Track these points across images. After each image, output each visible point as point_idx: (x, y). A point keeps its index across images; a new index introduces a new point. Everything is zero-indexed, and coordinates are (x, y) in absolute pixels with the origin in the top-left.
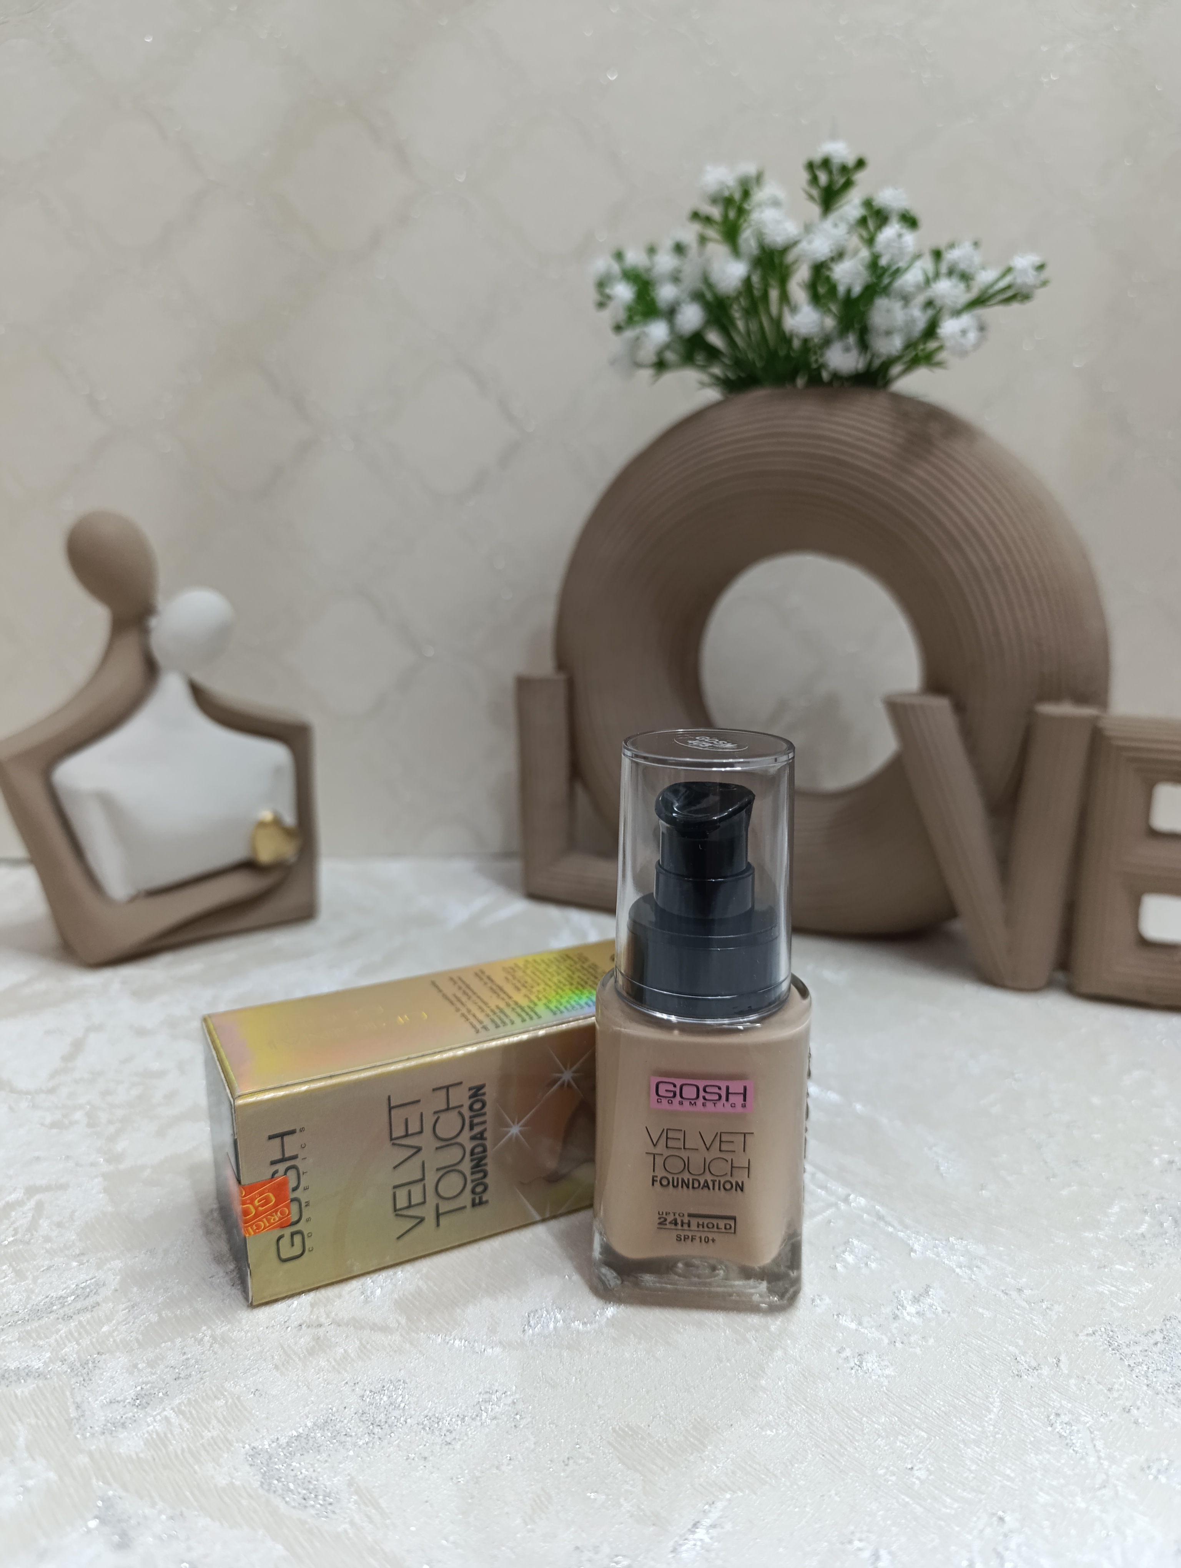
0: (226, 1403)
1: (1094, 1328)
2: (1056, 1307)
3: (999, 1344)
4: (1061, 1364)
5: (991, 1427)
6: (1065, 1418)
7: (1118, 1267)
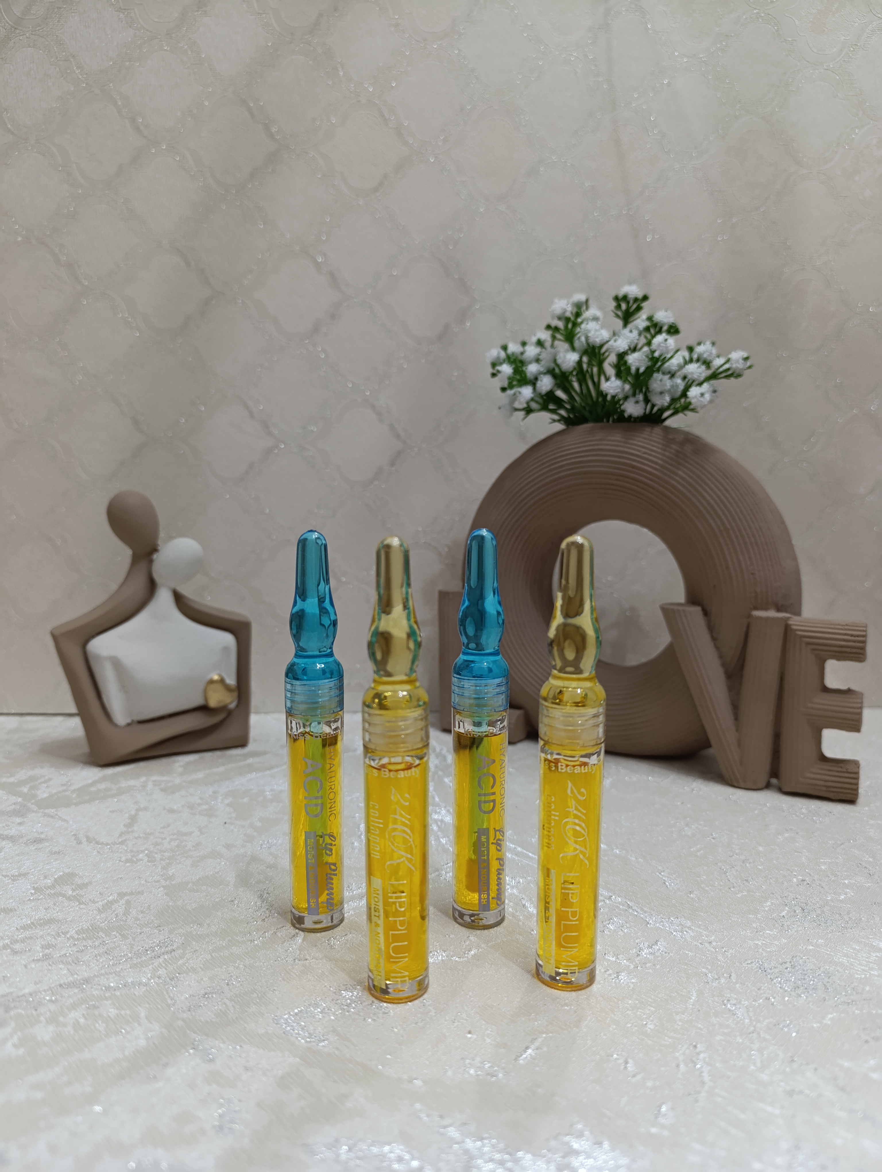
0: (258, 995)
1: (751, 961)
2: (731, 951)
3: (696, 968)
4: (732, 977)
5: (691, 1006)
6: (733, 1002)
7: (767, 932)
